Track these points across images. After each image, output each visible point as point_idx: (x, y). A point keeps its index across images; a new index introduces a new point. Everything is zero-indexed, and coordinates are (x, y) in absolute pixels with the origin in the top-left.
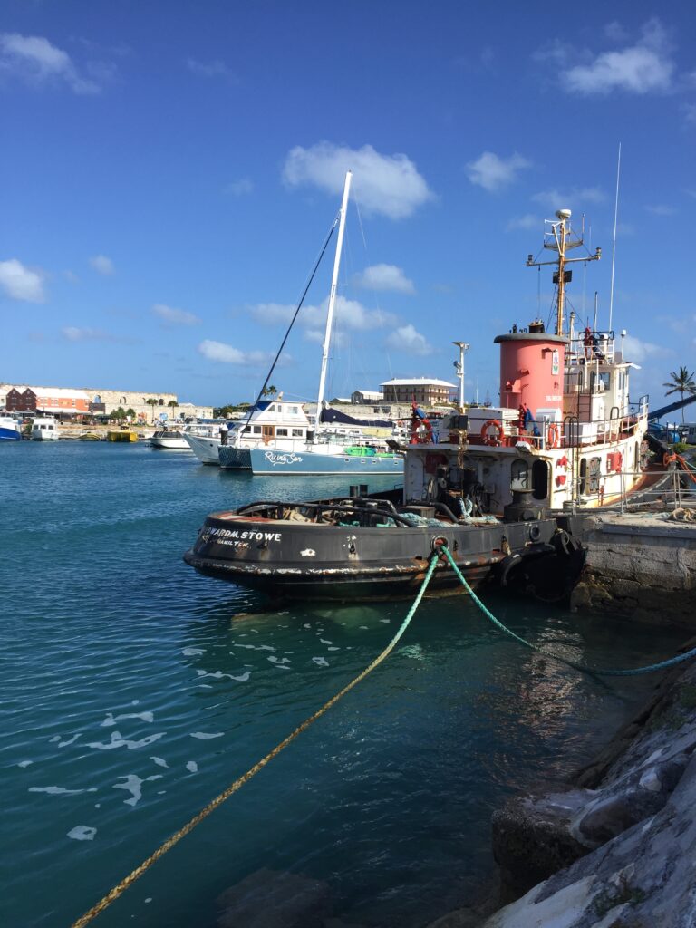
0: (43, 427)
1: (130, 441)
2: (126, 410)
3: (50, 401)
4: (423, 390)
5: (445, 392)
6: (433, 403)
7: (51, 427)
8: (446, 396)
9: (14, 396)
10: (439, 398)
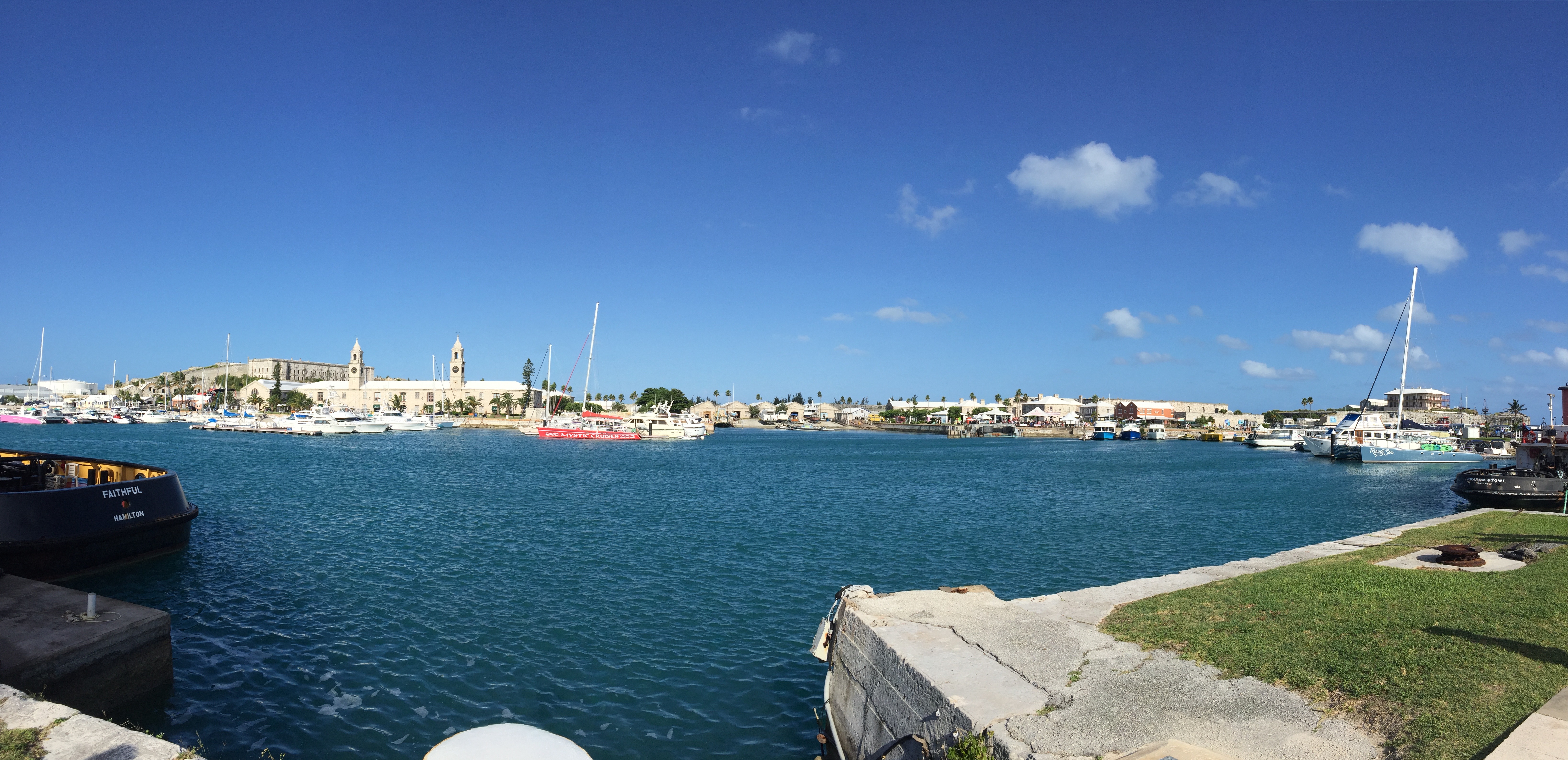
0: (1157, 430)
1: (1219, 441)
2: (1207, 418)
3: (1146, 411)
4: (1421, 397)
5: (1439, 399)
6: (1429, 408)
7: (1163, 431)
8: (1440, 402)
9: (1120, 408)
10: (1434, 405)
